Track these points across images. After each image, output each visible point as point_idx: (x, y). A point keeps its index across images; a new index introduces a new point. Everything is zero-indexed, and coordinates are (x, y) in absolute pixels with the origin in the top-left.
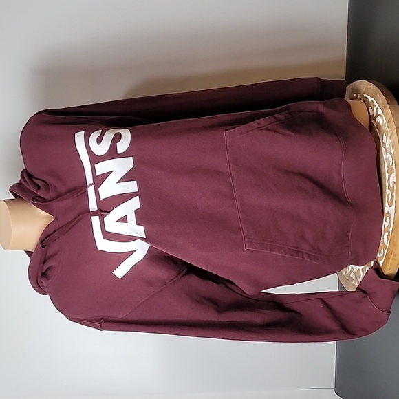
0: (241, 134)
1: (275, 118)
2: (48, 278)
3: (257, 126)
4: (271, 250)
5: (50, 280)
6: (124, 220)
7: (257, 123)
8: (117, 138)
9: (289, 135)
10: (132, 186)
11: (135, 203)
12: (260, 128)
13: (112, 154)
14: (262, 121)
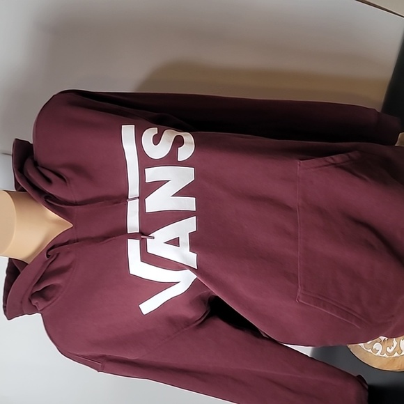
0: (316, 168)
1: (349, 157)
2: (46, 299)
3: (332, 161)
4: (324, 307)
5: (50, 302)
6: (175, 242)
7: (332, 159)
8: (178, 142)
9: (365, 179)
10: (189, 204)
11: (190, 225)
12: (336, 165)
13: (171, 160)
14: (338, 158)
